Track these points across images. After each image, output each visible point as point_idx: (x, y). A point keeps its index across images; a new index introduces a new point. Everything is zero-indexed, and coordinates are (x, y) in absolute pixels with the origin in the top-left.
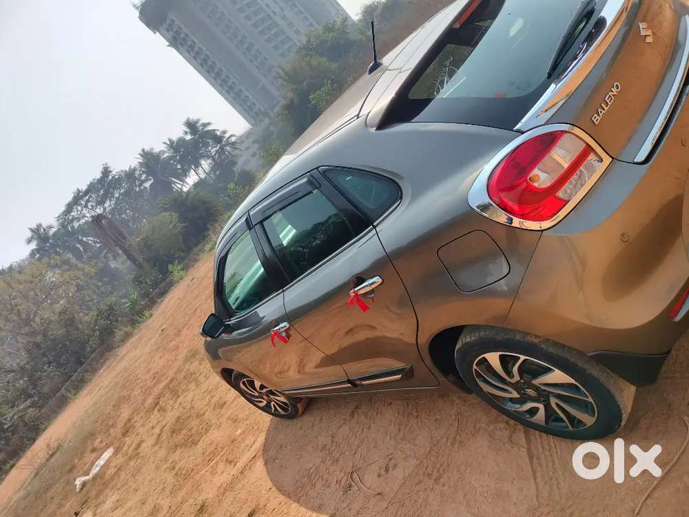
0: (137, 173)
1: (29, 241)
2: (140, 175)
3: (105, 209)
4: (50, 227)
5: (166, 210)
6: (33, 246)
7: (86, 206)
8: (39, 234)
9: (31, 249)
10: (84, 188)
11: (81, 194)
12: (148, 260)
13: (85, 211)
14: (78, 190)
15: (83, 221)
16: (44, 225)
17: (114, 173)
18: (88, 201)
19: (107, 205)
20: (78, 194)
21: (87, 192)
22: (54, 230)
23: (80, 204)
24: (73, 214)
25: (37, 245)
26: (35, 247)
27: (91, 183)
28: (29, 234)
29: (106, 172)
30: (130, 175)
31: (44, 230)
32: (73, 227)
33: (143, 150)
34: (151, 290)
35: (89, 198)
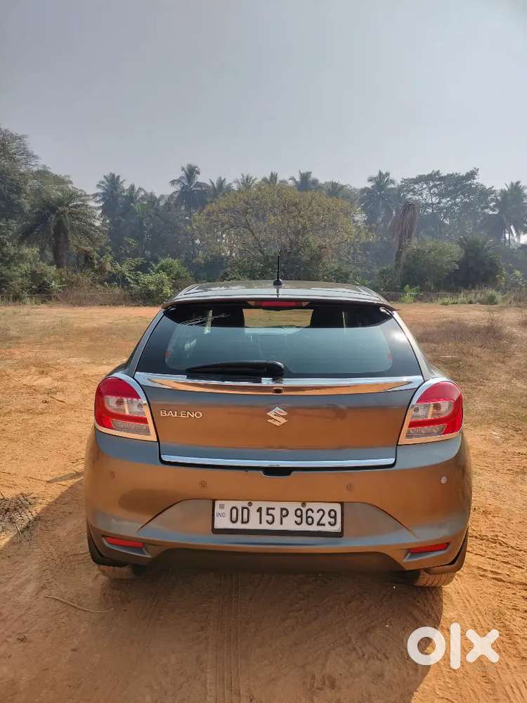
0: (492, 196)
1: (370, 180)
2: (492, 200)
3: (439, 203)
4: (393, 182)
5: (461, 244)
6: (369, 185)
7: (430, 189)
8: (381, 181)
9: (367, 186)
10: (444, 173)
11: (437, 177)
12: (405, 267)
13: (425, 192)
14: (438, 172)
15: (416, 197)
16: (391, 177)
17: (475, 181)
18: (435, 186)
19: (444, 201)
20: (435, 175)
21: (442, 179)
22: (392, 186)
23: (427, 184)
24: (416, 186)
25: (372, 187)
26: (370, 187)
27: (452, 175)
28: (376, 174)
29: (472, 175)
30: (484, 193)
31: (387, 180)
32: (404, 196)
33: (518, 183)
34: (382, 289)
35: (439, 184)
